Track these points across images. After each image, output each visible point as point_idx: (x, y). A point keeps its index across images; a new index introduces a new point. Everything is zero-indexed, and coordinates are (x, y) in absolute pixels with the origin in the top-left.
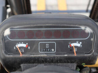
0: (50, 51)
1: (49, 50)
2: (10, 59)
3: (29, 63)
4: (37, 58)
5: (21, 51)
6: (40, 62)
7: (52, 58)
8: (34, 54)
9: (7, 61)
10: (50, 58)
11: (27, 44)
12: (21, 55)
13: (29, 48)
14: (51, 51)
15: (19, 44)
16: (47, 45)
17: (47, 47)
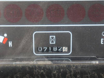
0: (58, 52)
1: (55, 49)
4: (29, 68)
7: (63, 68)
8: (21, 60)
10: (59, 69)
13: (10, 44)
14: (62, 52)
16: (52, 38)
17: (52, 42)
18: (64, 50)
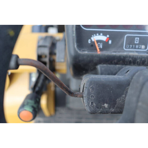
0: (138, 48)
1: (137, 46)
2: (85, 57)
3: (110, 64)
5: (99, 45)
6: (126, 63)
9: (80, 59)
11: (108, 36)
12: (99, 52)
13: (110, 42)
15: (96, 35)
16: (137, 39)
17: (137, 42)
18: (142, 48)
